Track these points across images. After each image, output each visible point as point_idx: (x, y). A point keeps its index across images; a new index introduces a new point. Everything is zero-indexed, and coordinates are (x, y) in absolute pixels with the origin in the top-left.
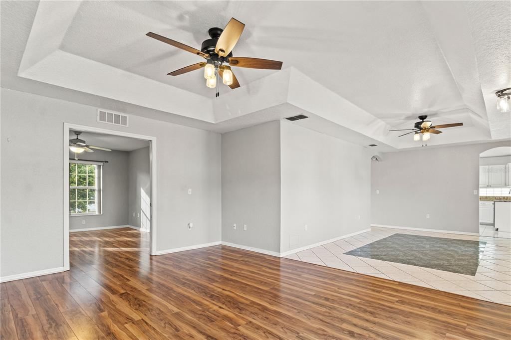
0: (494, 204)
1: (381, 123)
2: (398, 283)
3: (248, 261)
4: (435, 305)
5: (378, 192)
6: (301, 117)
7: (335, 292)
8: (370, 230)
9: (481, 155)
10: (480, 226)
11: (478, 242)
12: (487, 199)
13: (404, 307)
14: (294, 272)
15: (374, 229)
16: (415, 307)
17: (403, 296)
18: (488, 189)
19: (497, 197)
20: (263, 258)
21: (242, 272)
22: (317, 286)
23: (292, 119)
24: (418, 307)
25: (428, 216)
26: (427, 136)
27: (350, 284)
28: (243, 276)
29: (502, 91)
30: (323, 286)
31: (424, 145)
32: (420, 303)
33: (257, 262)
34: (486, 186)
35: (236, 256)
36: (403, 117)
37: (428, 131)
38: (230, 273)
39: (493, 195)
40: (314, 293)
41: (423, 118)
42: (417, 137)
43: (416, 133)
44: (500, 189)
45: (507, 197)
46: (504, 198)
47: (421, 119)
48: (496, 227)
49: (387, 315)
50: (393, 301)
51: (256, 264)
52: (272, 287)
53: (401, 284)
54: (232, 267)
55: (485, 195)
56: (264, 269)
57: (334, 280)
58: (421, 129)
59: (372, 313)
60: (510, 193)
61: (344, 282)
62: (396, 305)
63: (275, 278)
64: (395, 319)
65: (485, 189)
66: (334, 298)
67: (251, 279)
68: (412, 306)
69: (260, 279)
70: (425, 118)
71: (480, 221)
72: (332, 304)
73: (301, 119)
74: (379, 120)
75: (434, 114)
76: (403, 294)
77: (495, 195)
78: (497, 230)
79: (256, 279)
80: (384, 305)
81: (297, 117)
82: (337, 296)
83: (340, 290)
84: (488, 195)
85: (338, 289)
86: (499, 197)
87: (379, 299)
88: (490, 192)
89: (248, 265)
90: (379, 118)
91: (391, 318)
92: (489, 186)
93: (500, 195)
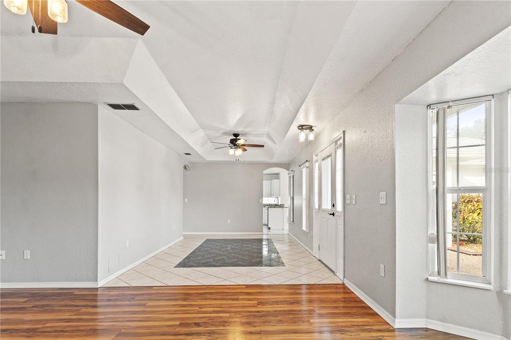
0: (268, 210)
1: (201, 133)
2: (245, 287)
3: (48, 305)
4: (285, 298)
6: (132, 107)
7: (199, 312)
8: (182, 238)
9: (265, 172)
11: (262, 239)
13: (266, 307)
14: (133, 303)
15: (185, 237)
16: (273, 304)
17: (258, 297)
20: (72, 294)
21: (48, 325)
22: (175, 312)
23: (116, 107)
24: (275, 304)
26: (239, 152)
27: (206, 299)
28: (56, 331)
29: (302, 126)
30: (183, 310)
31: (237, 160)
32: (274, 300)
33: (63, 303)
35: (17, 303)
36: (221, 132)
37: (240, 148)
38: (22, 334)
40: (178, 323)
41: (236, 135)
42: (232, 152)
43: (231, 148)
47: (234, 136)
49: (262, 321)
50: (255, 305)
51: (66, 306)
52: (118, 332)
53: (248, 286)
54: (23, 322)
56: (83, 310)
57: (187, 299)
58: (235, 145)
59: (249, 324)
61: (199, 299)
62: (259, 308)
63: (112, 318)
64: (270, 322)
66: (204, 320)
67: (73, 331)
68: (270, 304)
69: (89, 328)
70: (238, 136)
72: (207, 329)
73: (128, 109)
74: (201, 130)
75: (244, 135)
76: (256, 295)
78: (269, 228)
79: (82, 328)
80: (252, 312)
81: (124, 105)
82: (205, 317)
83: (202, 309)
85: (200, 308)
87: (243, 307)
89: (52, 311)
90: (201, 128)
91: (266, 322)
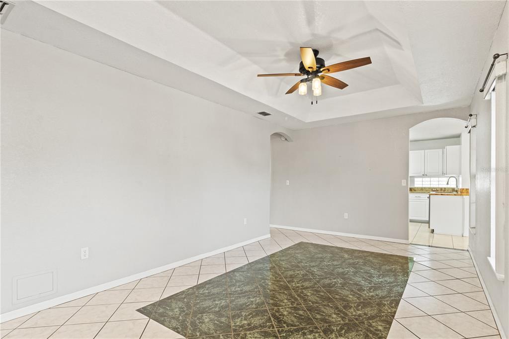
0: (429, 198)
5: (288, 182)
10: (410, 223)
12: (422, 190)
18: (424, 179)
19: (434, 188)
25: (346, 216)
34: (422, 174)
39: (429, 186)
44: (436, 179)
45: (445, 188)
46: (441, 189)
48: (432, 228)
55: (421, 186)
60: (448, 184)
65: (420, 179)
71: (410, 218)
77: (432, 186)
78: (433, 231)
84: (424, 186)
86: (436, 188)
88: (426, 183)
92: (424, 176)
93: (437, 186)
